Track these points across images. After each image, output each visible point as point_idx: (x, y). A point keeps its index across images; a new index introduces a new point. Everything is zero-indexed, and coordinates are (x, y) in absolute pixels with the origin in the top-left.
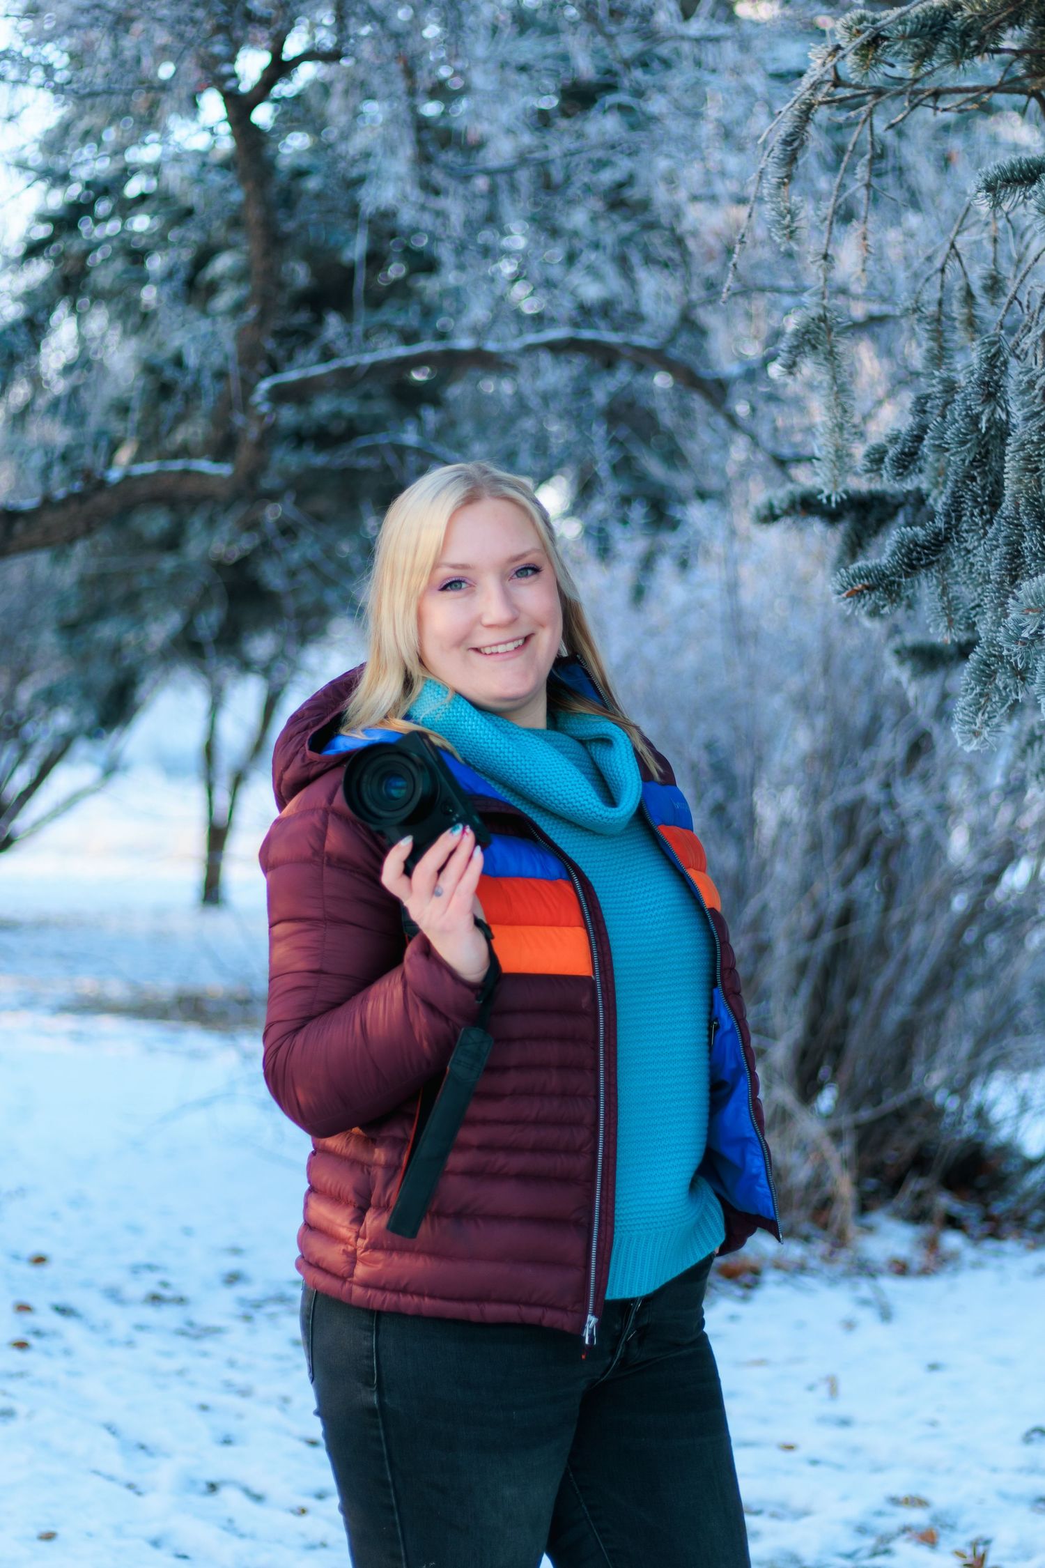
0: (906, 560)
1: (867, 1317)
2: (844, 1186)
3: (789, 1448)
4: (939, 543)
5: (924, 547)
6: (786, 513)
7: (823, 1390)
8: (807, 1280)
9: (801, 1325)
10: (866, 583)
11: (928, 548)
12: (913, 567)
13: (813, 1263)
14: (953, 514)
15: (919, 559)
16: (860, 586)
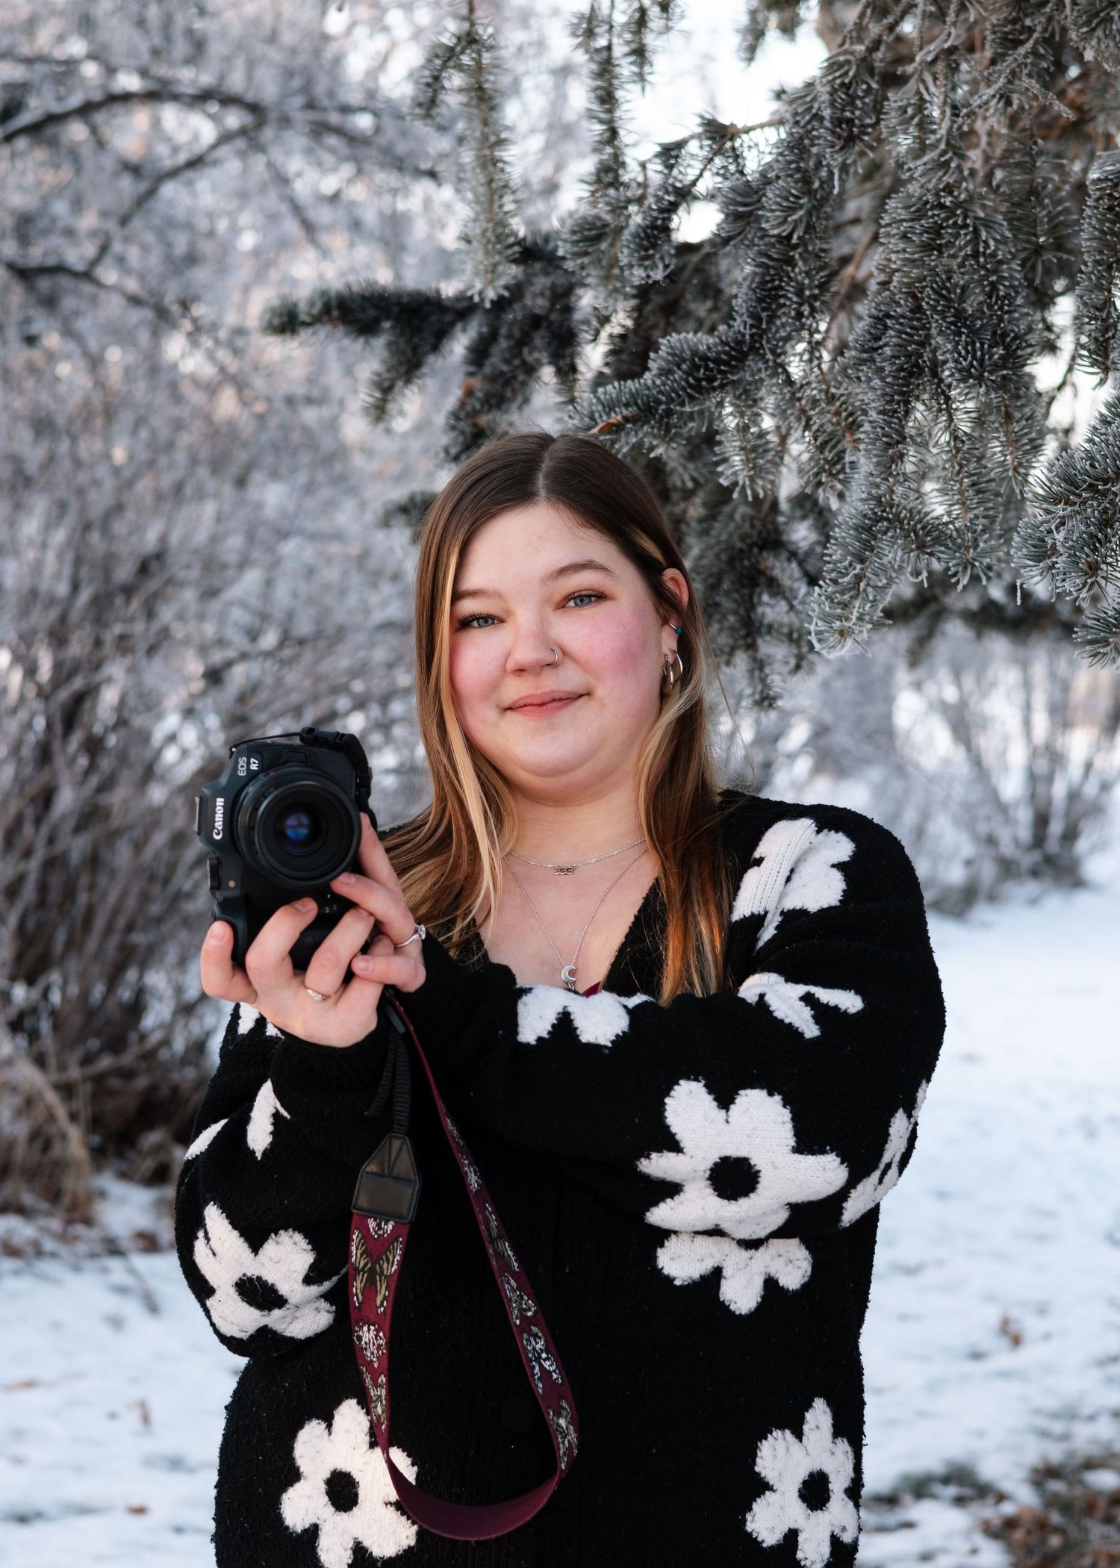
0: (691, 380)
1: (132, 1309)
2: (75, 1143)
3: (140, 1511)
4: (738, 353)
5: (718, 361)
6: (316, 320)
7: (133, 1419)
8: (46, 1266)
9: (57, 1326)
10: (625, 412)
11: (727, 363)
12: (698, 388)
13: (49, 1245)
14: (764, 315)
15: (711, 380)
16: (619, 418)
